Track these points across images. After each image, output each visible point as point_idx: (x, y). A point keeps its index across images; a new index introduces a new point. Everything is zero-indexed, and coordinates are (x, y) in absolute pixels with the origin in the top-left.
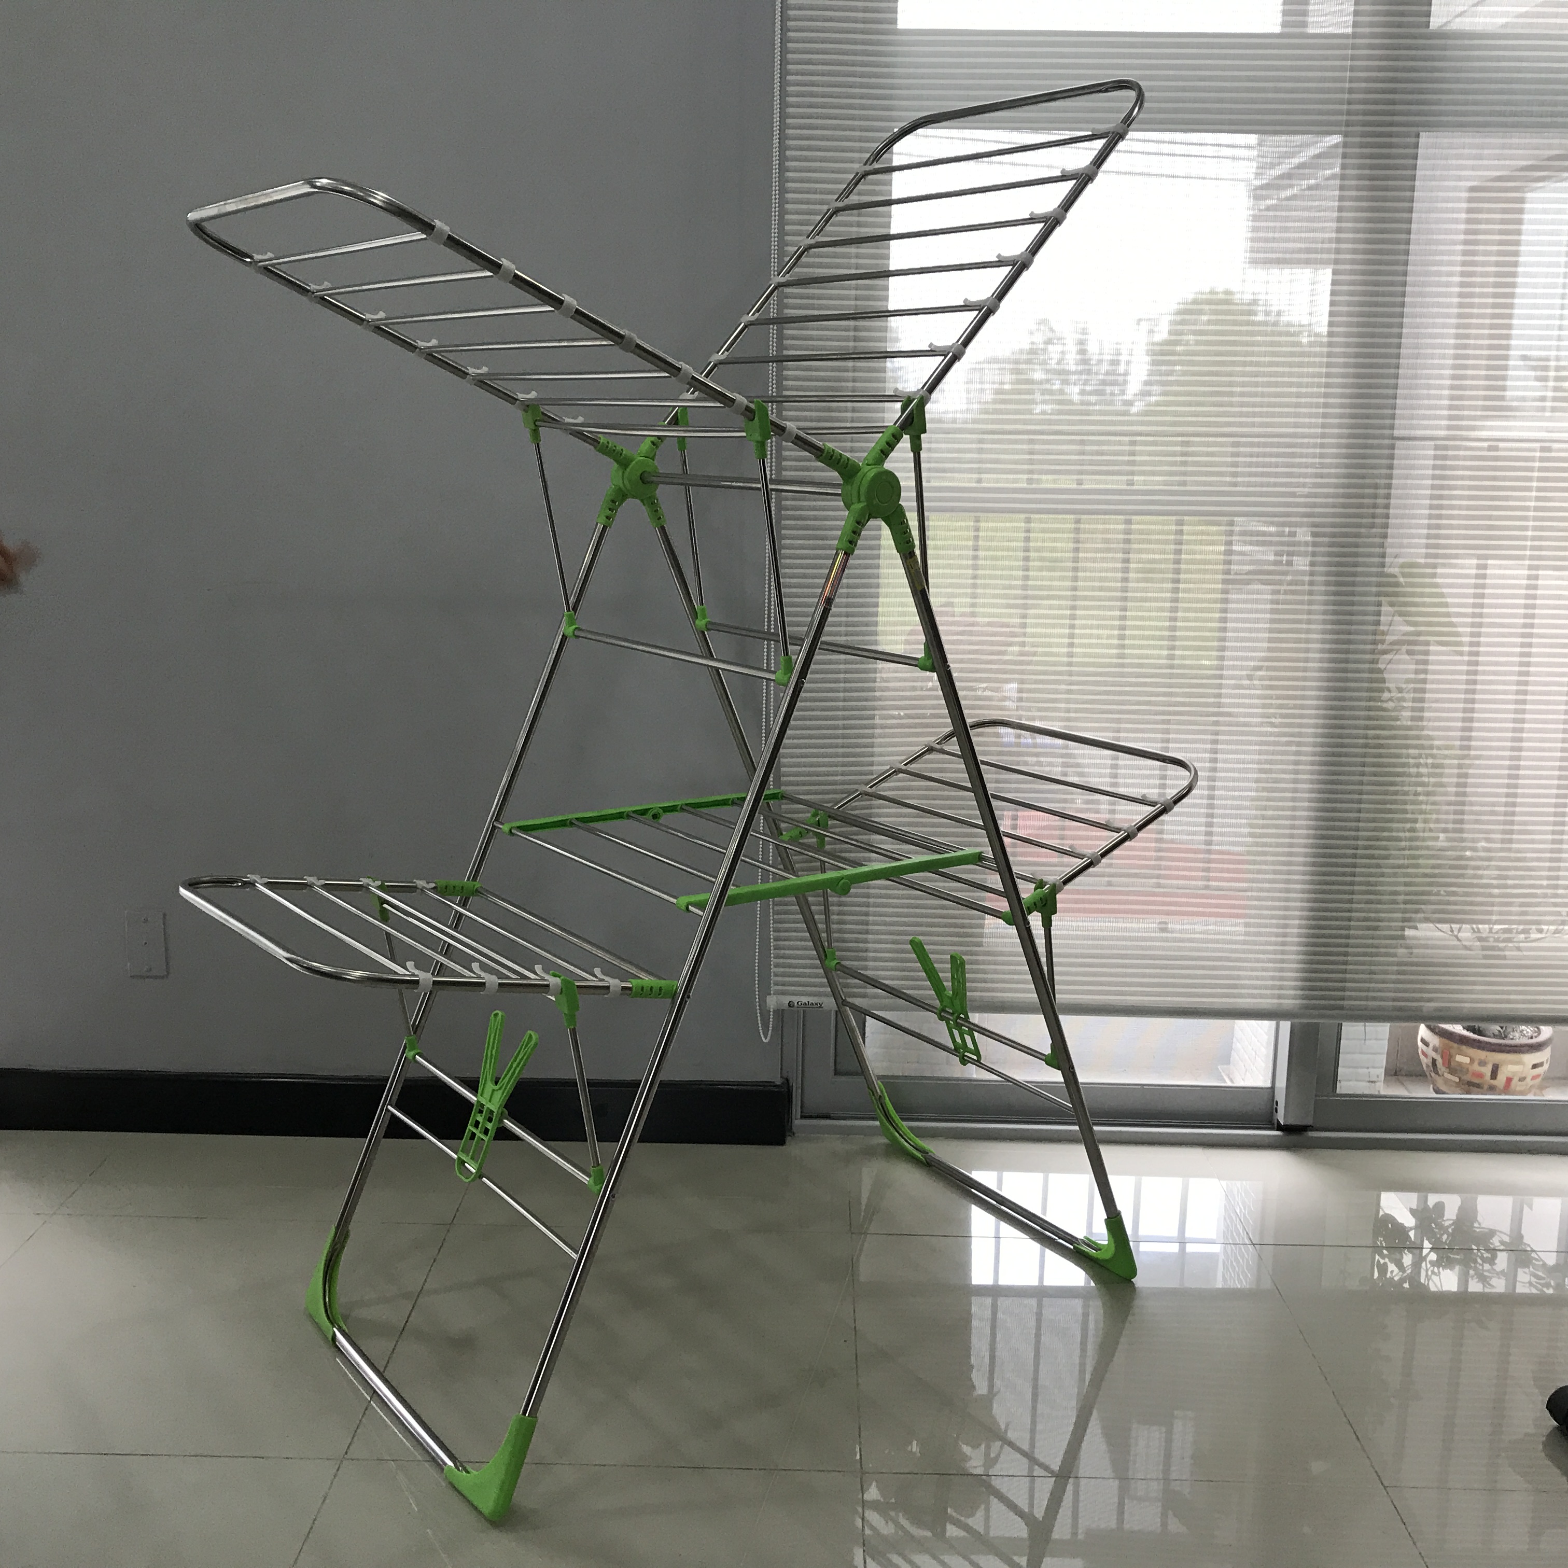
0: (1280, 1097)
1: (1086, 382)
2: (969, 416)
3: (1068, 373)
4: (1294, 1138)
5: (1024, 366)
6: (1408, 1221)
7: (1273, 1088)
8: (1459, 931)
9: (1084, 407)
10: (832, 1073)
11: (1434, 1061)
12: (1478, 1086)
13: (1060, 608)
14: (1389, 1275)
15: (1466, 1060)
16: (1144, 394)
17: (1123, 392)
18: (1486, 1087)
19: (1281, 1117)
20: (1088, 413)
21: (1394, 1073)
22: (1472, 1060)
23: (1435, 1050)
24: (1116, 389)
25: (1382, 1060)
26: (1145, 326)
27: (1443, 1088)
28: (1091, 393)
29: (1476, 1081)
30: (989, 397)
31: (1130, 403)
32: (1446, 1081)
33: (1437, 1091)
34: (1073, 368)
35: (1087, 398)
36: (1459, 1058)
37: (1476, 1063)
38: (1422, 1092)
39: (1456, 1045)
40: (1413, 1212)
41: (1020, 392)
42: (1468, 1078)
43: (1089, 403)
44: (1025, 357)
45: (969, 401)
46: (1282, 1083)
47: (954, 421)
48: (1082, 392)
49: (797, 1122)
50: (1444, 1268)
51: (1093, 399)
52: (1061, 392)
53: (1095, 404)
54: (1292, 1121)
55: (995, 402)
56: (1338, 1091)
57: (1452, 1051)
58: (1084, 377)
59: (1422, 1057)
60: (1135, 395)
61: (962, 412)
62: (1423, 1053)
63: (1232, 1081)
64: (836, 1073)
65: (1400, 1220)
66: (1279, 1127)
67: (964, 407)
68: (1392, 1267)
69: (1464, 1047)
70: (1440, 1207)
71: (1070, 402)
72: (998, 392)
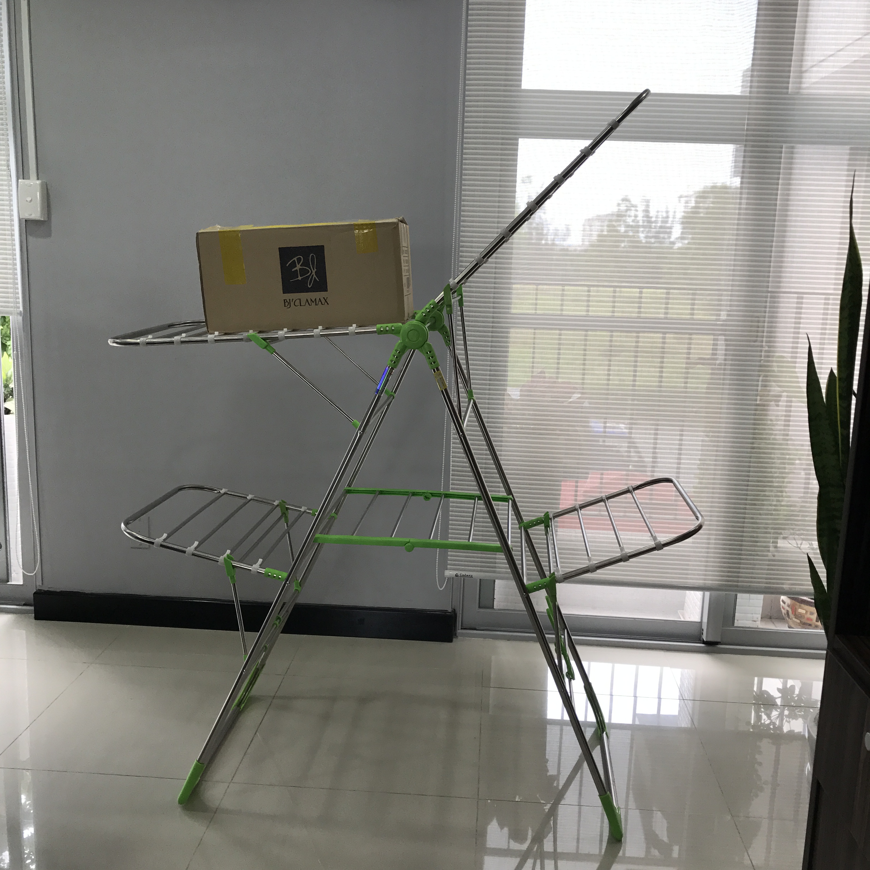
0: (705, 627)
1: (648, 232)
2: (583, 248)
3: (639, 226)
4: (710, 648)
5: (614, 223)
6: (776, 694)
7: (701, 623)
8: (801, 544)
9: (648, 245)
10: (477, 606)
11: (788, 611)
12: (810, 625)
13: (629, 356)
14: (763, 722)
15: (804, 612)
16: (682, 238)
17: (669, 237)
18: (813, 626)
19: (704, 638)
20: (650, 248)
21: (767, 617)
22: (807, 612)
23: (789, 606)
24: (666, 236)
25: (760, 610)
26: (683, 200)
27: (793, 626)
28: (651, 237)
29: (809, 622)
30: (595, 238)
31: (673, 243)
32: (794, 622)
33: (790, 627)
34: (641, 223)
35: (649, 240)
36: (800, 610)
37: (809, 613)
38: (782, 627)
39: (798, 604)
40: (779, 690)
41: (611, 236)
42: (804, 620)
43: (650, 243)
44: (615, 218)
45: (583, 240)
46: (705, 620)
47: (575, 250)
48: (646, 237)
49: (459, 631)
50: (793, 719)
51: (653, 240)
52: (633, 236)
53: (654, 243)
54: (710, 639)
55: (599, 241)
56: (735, 625)
57: (797, 607)
58: (647, 229)
59: (782, 609)
60: (677, 239)
61: (579, 246)
62: (783, 607)
63: (684, 618)
64: (480, 607)
65: (772, 694)
66: (704, 642)
67: (581, 243)
68: (764, 717)
69: (803, 605)
70: (793, 687)
71: (640, 242)
72: (599, 236)
